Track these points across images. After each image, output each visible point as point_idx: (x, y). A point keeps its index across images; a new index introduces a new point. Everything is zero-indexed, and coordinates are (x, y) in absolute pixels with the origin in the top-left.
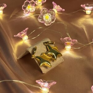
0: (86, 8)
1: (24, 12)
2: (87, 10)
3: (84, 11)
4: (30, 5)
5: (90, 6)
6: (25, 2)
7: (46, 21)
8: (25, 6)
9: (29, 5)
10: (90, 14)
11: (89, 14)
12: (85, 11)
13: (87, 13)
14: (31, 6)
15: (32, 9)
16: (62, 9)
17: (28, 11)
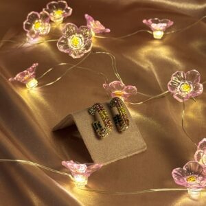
0: (154, 26)
1: (28, 35)
2: (156, 30)
3: (149, 32)
4: (40, 21)
5: (162, 22)
6: (29, 14)
7: (74, 49)
8: (29, 23)
9: (37, 21)
10: (162, 39)
11: (160, 38)
12: (152, 31)
13: (155, 37)
14: (41, 24)
15: (43, 28)
16: (104, 28)
17: (36, 32)
